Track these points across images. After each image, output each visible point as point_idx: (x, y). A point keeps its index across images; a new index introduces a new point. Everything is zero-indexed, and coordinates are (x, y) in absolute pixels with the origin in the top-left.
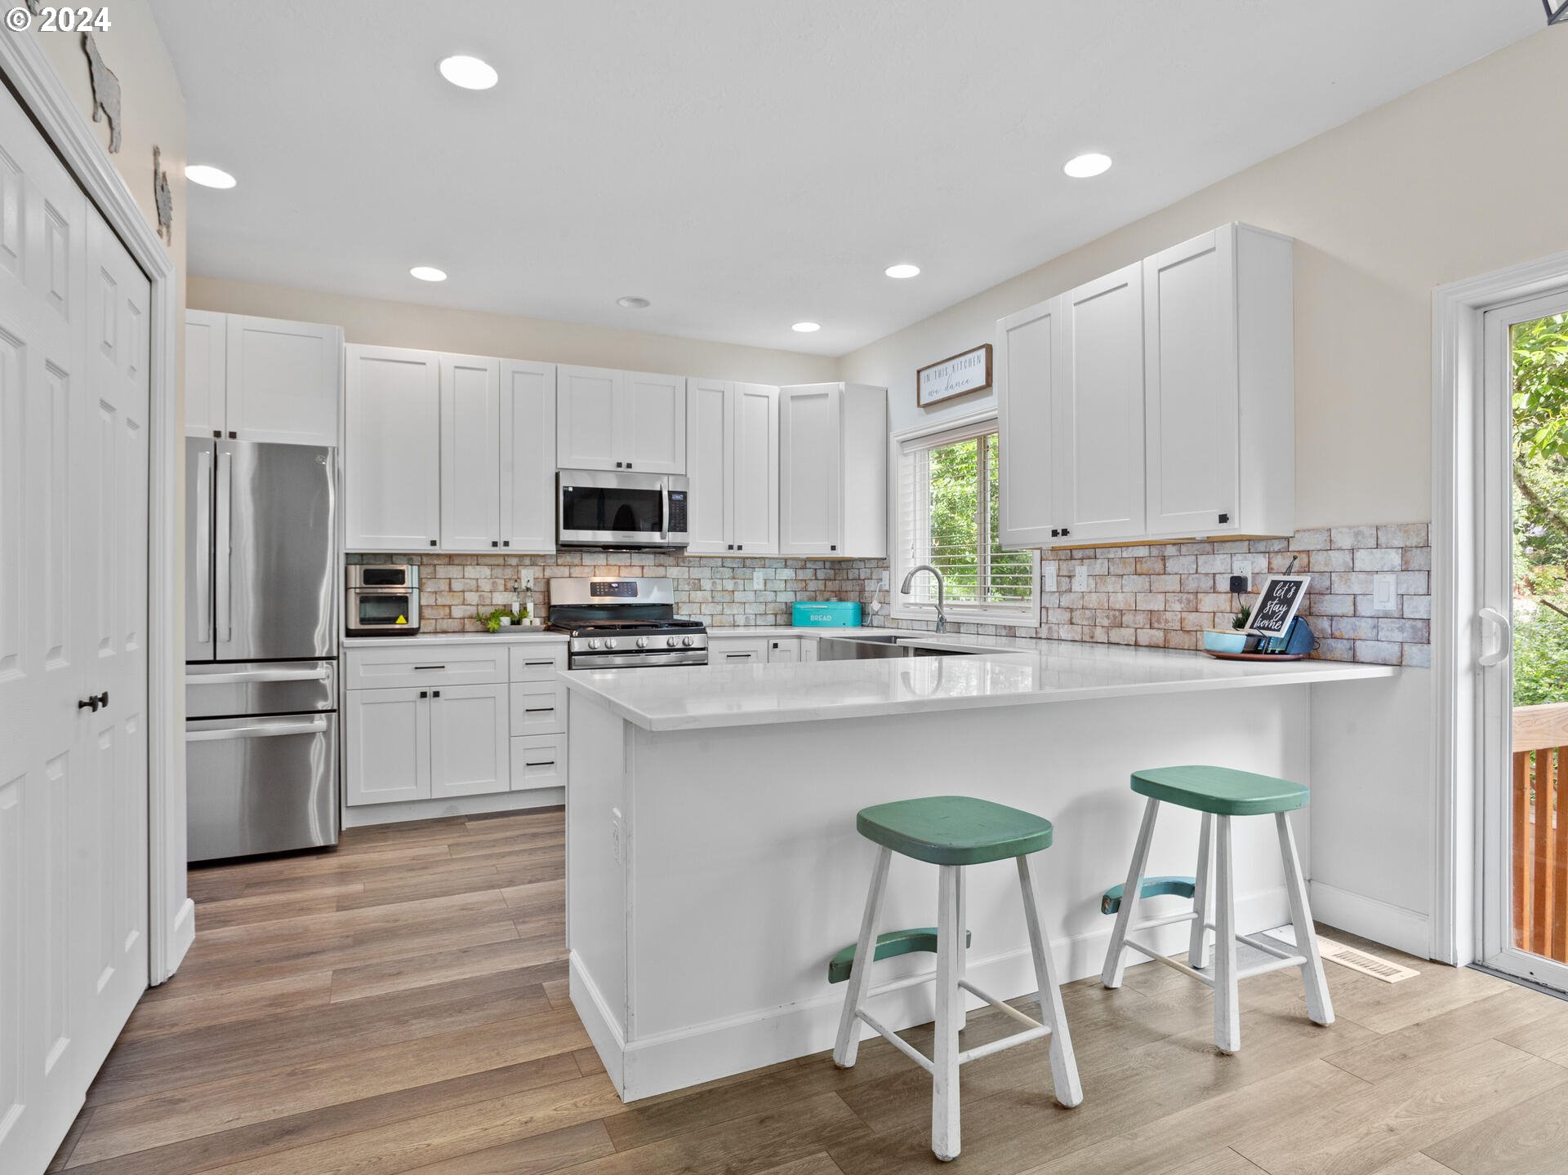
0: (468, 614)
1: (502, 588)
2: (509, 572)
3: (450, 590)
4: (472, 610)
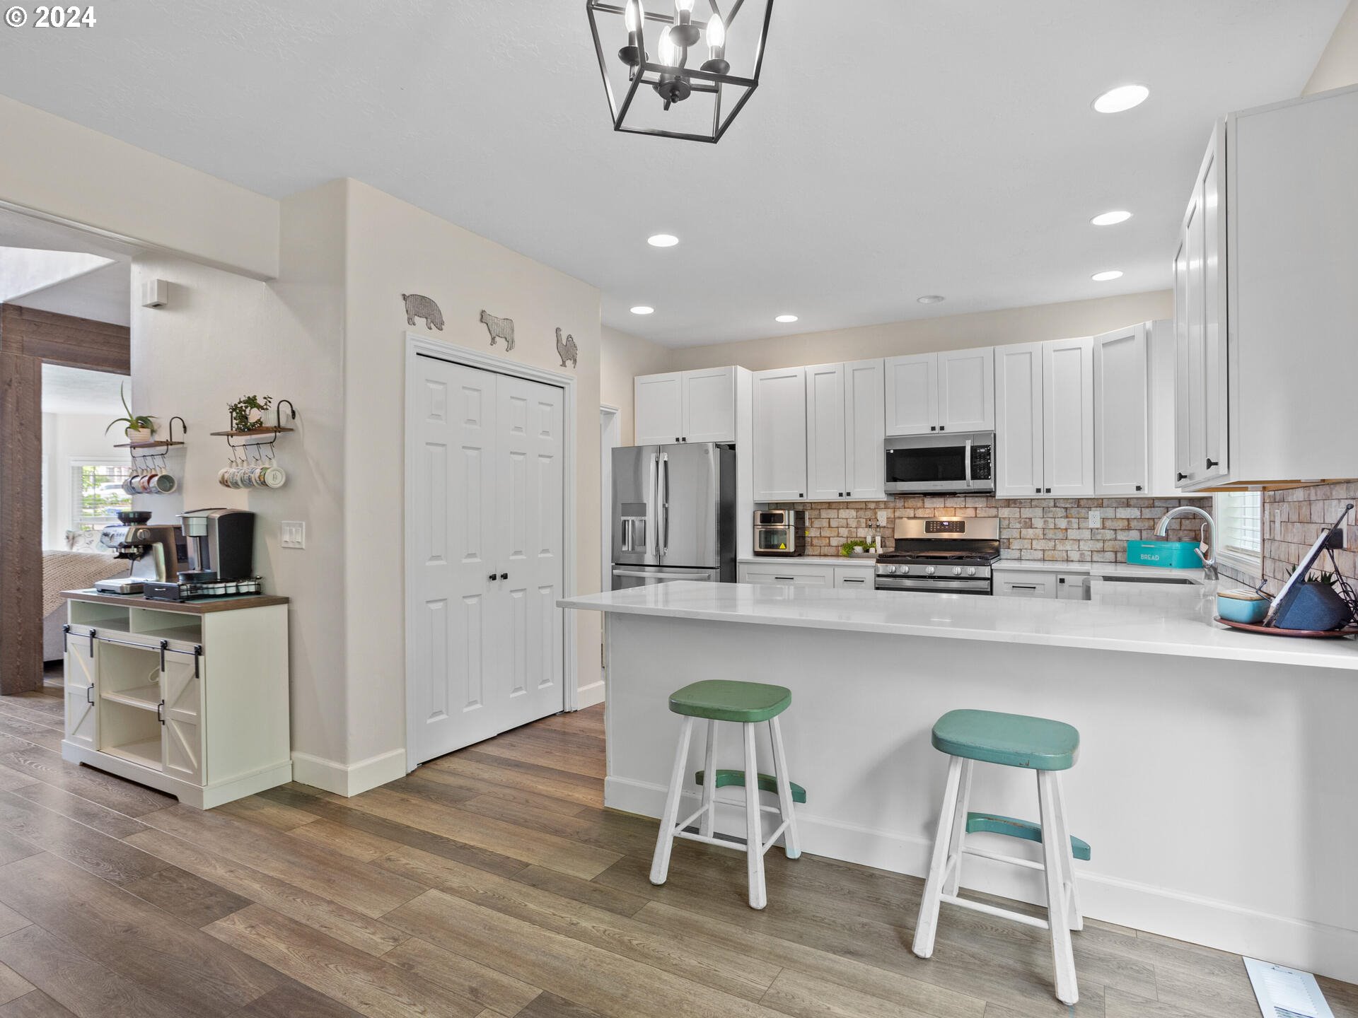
0: (841, 543)
1: (864, 525)
2: (869, 514)
3: (829, 527)
4: (843, 541)
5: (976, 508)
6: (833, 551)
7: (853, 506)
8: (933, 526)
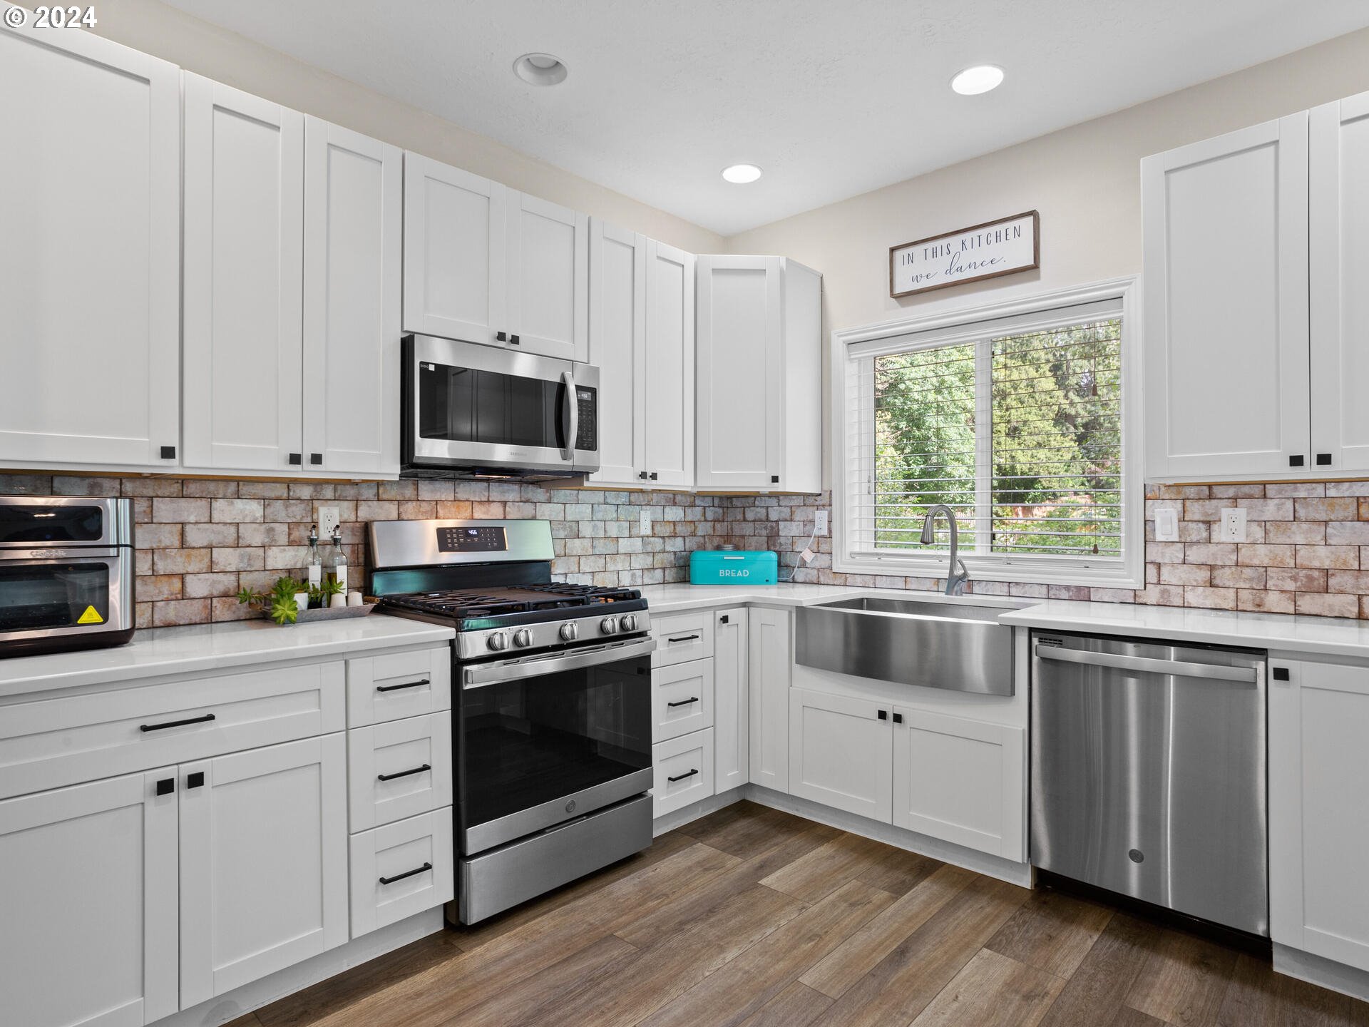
0: (220, 588)
1: (283, 539)
2: (297, 511)
3: (183, 545)
4: (228, 582)
5: (504, 503)
6: (193, 610)
7: (259, 489)
8: (452, 539)
